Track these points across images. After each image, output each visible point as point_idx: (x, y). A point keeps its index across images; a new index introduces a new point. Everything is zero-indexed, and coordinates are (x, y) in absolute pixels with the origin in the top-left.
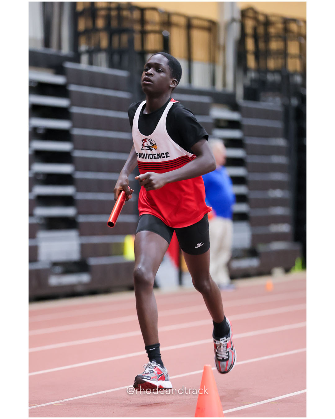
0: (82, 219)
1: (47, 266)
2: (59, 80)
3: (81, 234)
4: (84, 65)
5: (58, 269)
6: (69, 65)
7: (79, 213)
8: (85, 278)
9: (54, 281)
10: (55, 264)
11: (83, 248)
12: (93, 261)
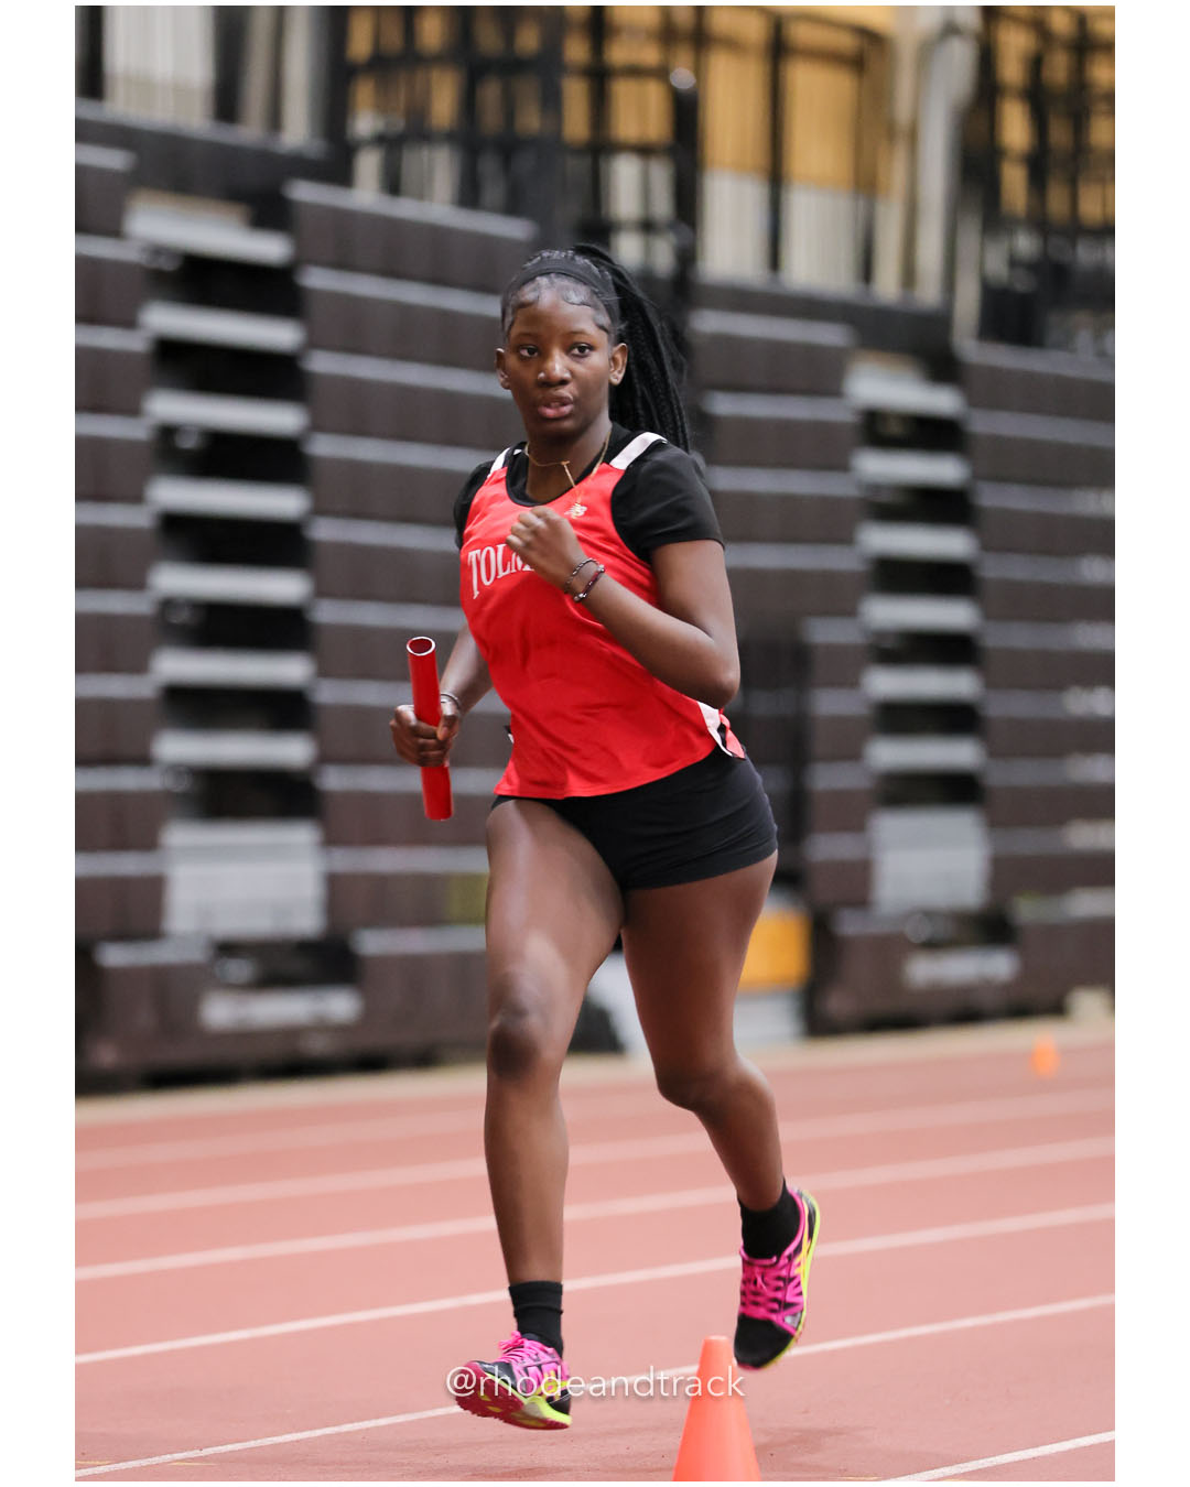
0: (334, 780)
1: (196, 954)
2: (268, 248)
3: (331, 840)
4: (365, 194)
5: (239, 969)
6: (304, 192)
7: (325, 758)
8: (340, 1005)
9: (221, 1011)
10: (227, 949)
11: (336, 888)
12: (373, 943)
